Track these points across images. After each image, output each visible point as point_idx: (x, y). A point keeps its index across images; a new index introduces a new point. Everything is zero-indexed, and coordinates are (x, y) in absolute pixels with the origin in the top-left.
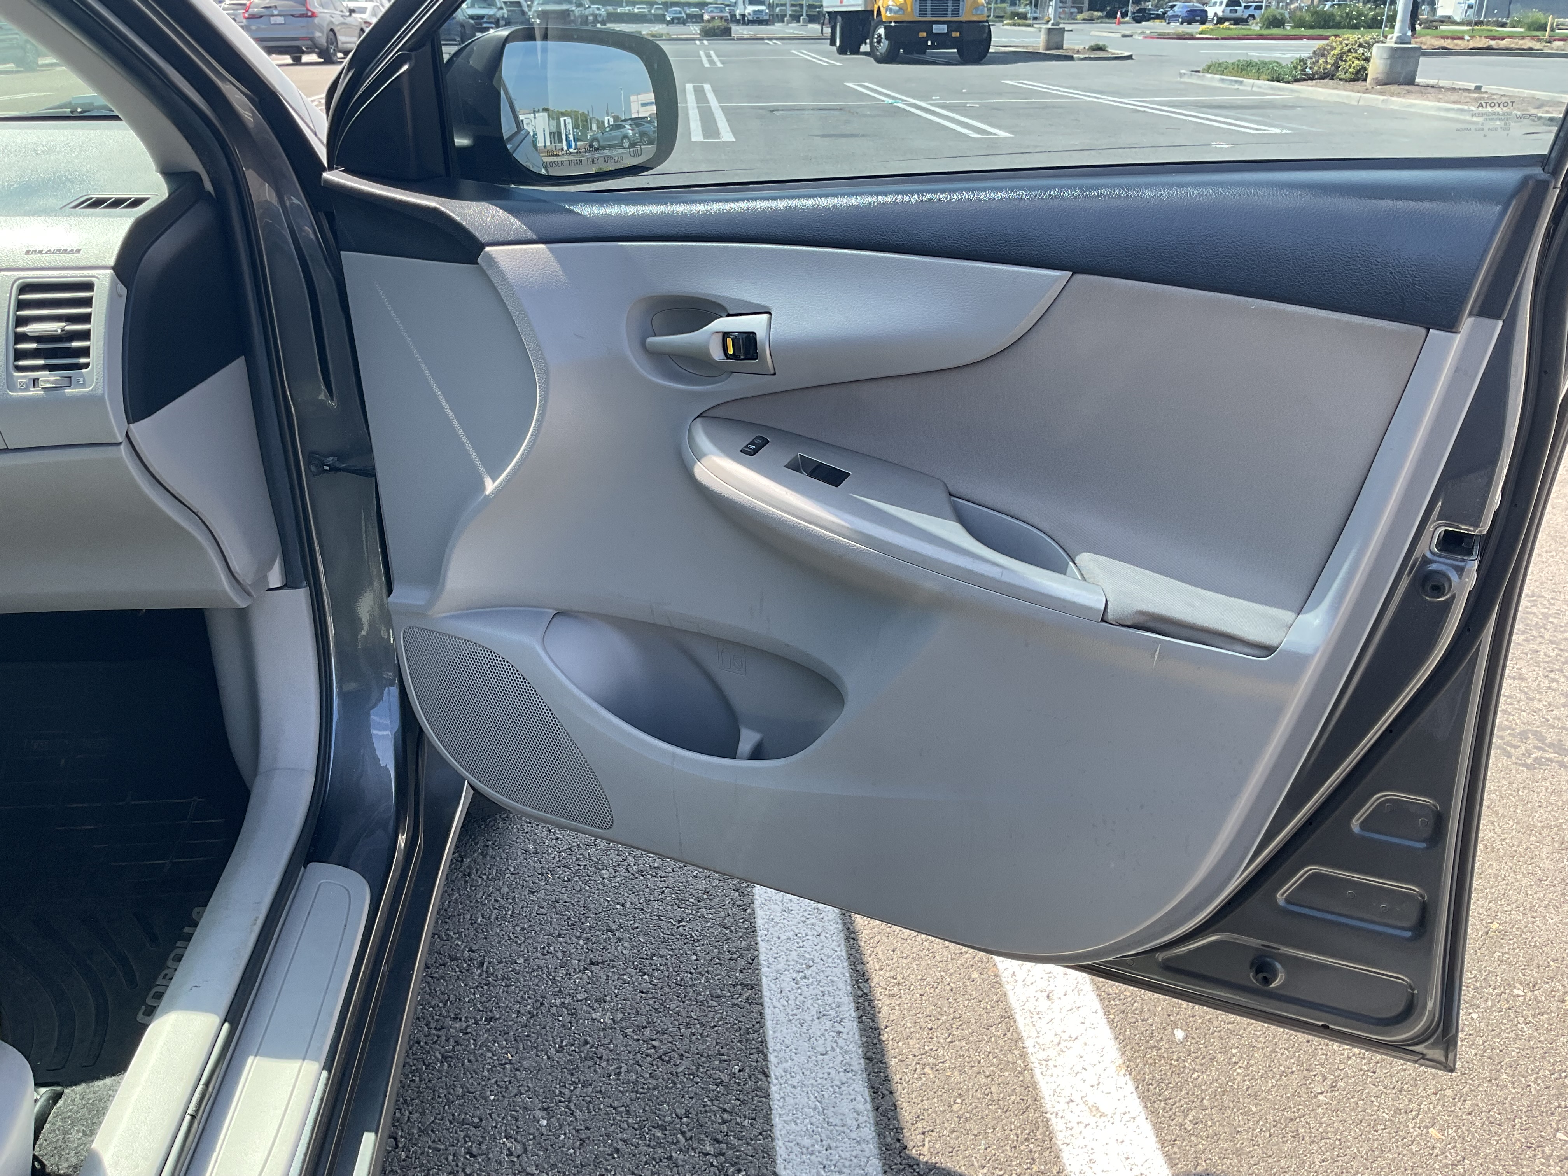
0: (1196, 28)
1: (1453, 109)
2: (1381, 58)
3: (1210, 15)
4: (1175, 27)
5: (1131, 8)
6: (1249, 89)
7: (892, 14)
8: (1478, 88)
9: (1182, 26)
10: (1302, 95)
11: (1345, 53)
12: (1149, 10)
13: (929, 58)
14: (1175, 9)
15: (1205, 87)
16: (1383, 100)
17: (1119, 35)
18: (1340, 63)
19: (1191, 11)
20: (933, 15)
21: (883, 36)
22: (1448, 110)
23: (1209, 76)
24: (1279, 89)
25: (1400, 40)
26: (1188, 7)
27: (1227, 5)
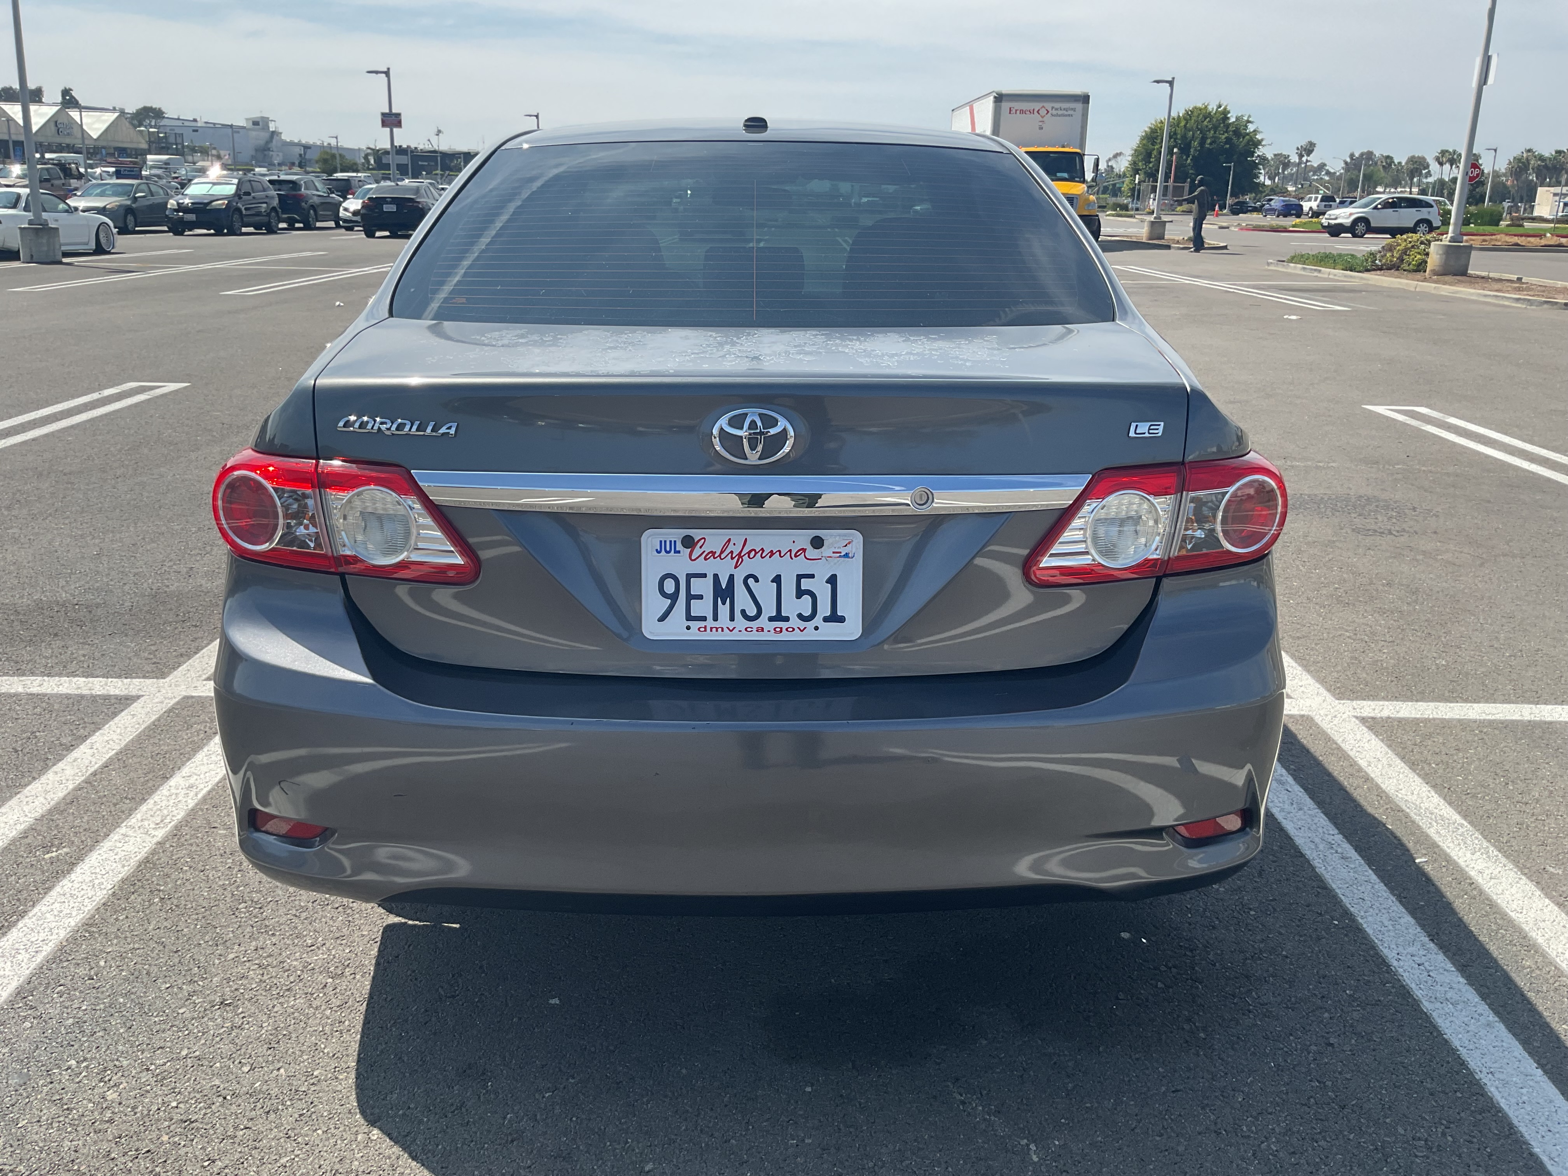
0: (1290, 221)
1: (1490, 295)
2: (1437, 254)
3: (1306, 208)
4: (1271, 220)
5: (1229, 201)
6: (1326, 276)
8: (1520, 279)
9: (1277, 219)
10: (1370, 282)
11: (1409, 249)
12: (1247, 203)
14: (1272, 203)
15: (1290, 274)
16: (1435, 288)
17: (1216, 227)
18: (1405, 257)
19: (1286, 205)
22: (1486, 296)
23: (1292, 265)
24: (1351, 277)
25: (1453, 240)
26: (1284, 201)
27: (1322, 200)
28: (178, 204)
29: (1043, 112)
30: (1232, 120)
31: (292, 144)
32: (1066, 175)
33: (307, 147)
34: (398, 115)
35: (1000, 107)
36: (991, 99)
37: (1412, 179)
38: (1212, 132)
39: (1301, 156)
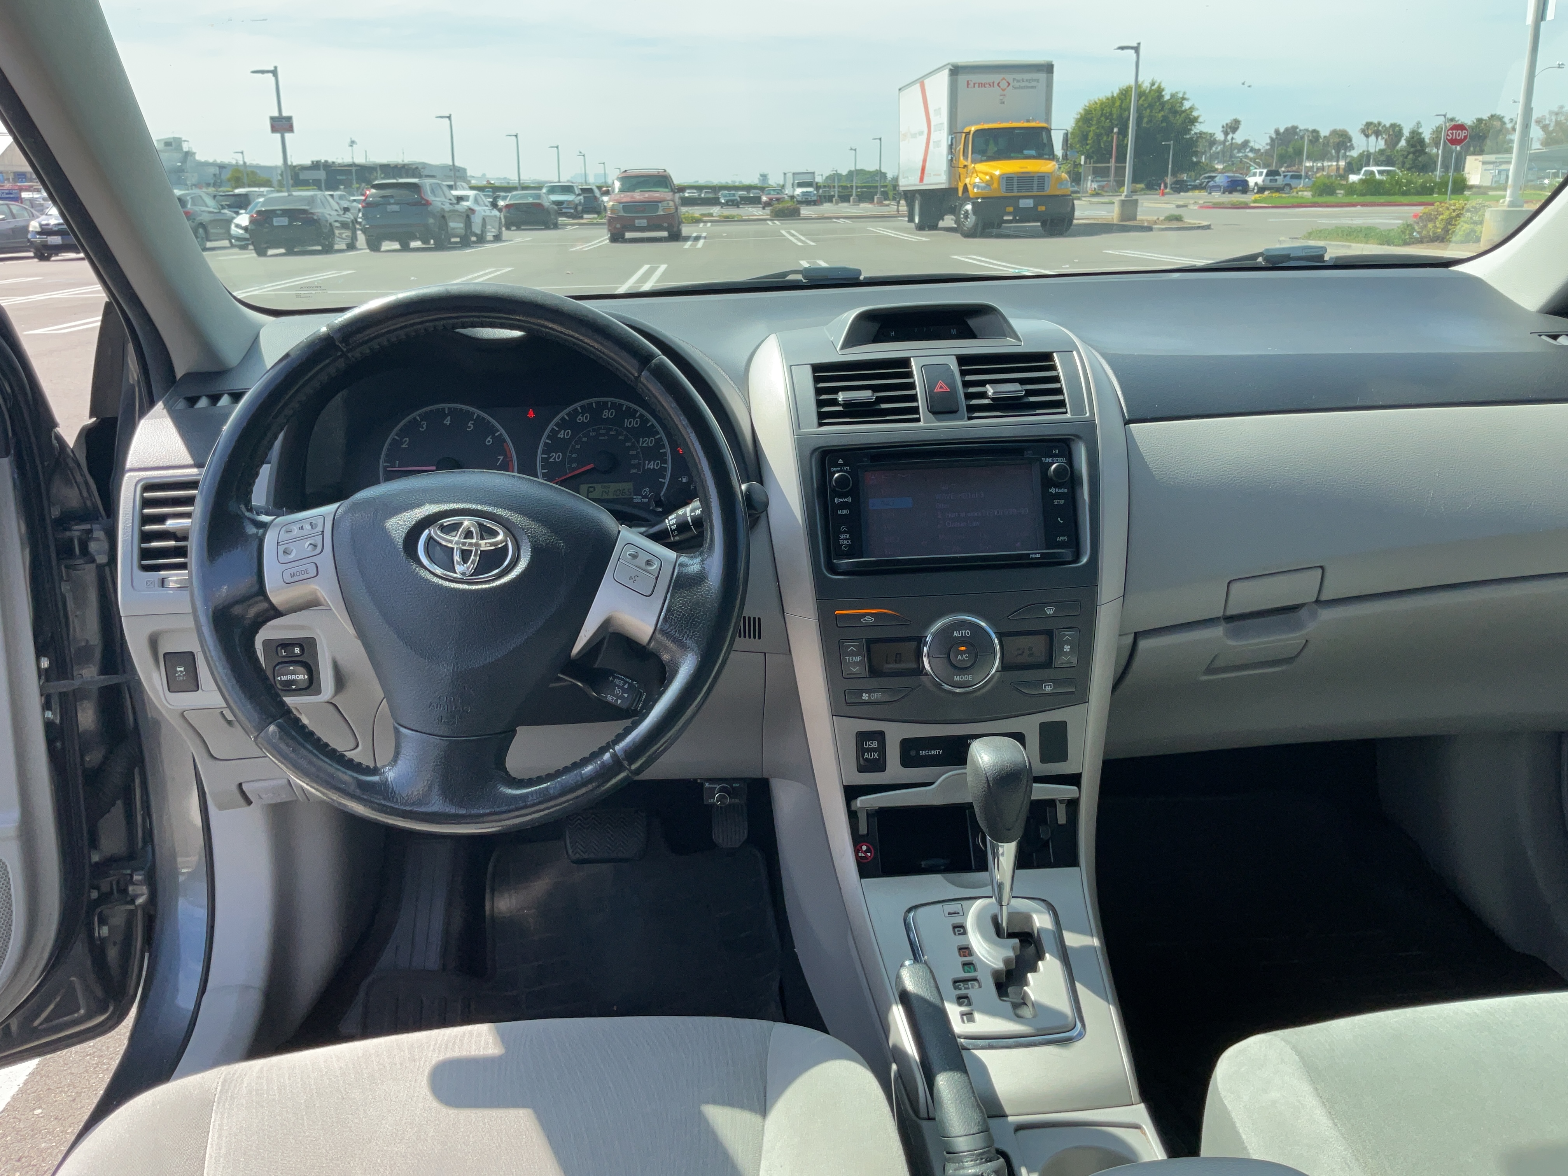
0: (1237, 197)
2: (1494, 221)
3: (1251, 185)
4: (1217, 197)
5: (1169, 180)
7: (979, 191)
9: (1224, 195)
12: (1186, 181)
13: (1004, 232)
14: (1215, 179)
17: (1174, 206)
19: (1232, 181)
20: (1019, 190)
21: (970, 212)
25: (1512, 204)
26: (1228, 177)
27: (1267, 175)
28: (41, 226)
29: (1004, 84)
30: (1167, 97)
31: (206, 164)
32: (1033, 153)
33: (222, 167)
34: (289, 119)
35: (956, 81)
36: (946, 73)
37: (1338, 152)
38: (1148, 111)
39: (1226, 134)
